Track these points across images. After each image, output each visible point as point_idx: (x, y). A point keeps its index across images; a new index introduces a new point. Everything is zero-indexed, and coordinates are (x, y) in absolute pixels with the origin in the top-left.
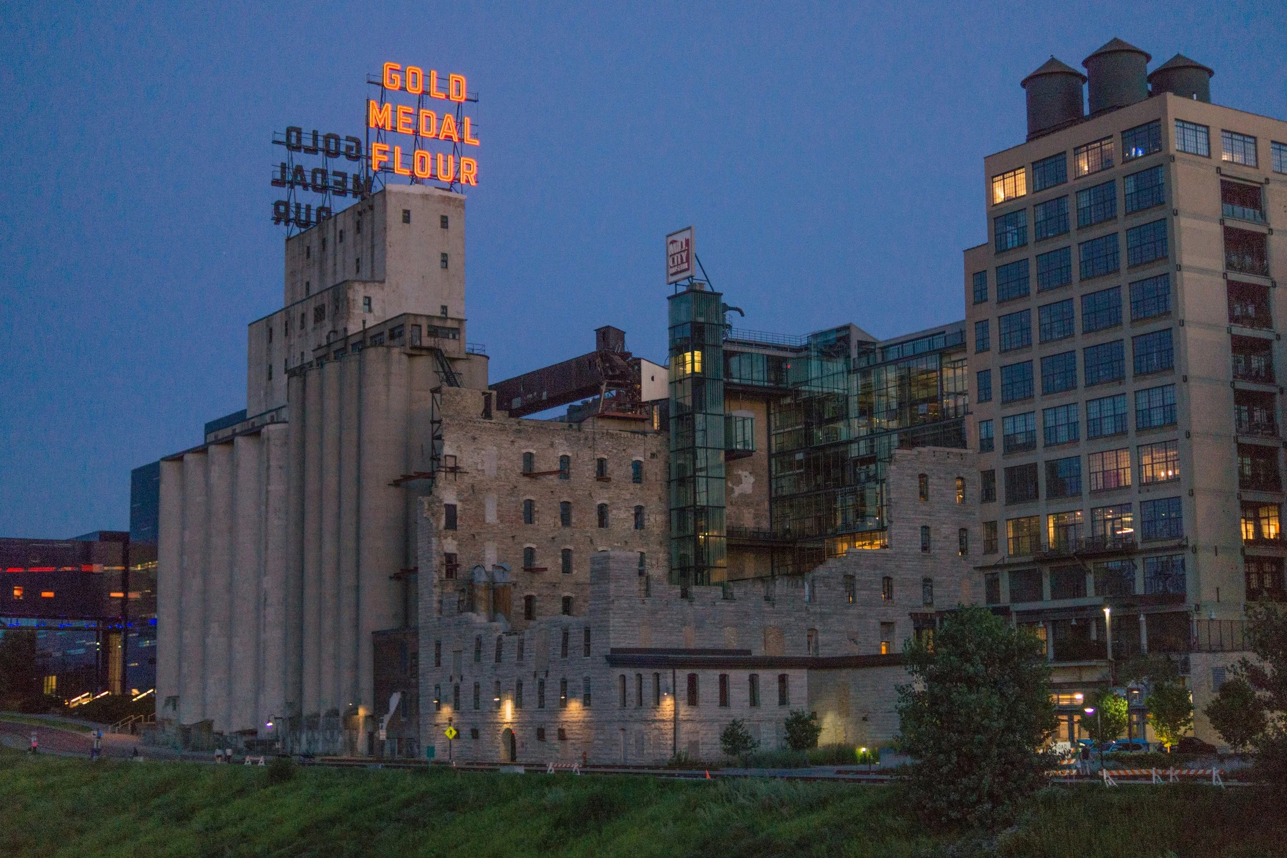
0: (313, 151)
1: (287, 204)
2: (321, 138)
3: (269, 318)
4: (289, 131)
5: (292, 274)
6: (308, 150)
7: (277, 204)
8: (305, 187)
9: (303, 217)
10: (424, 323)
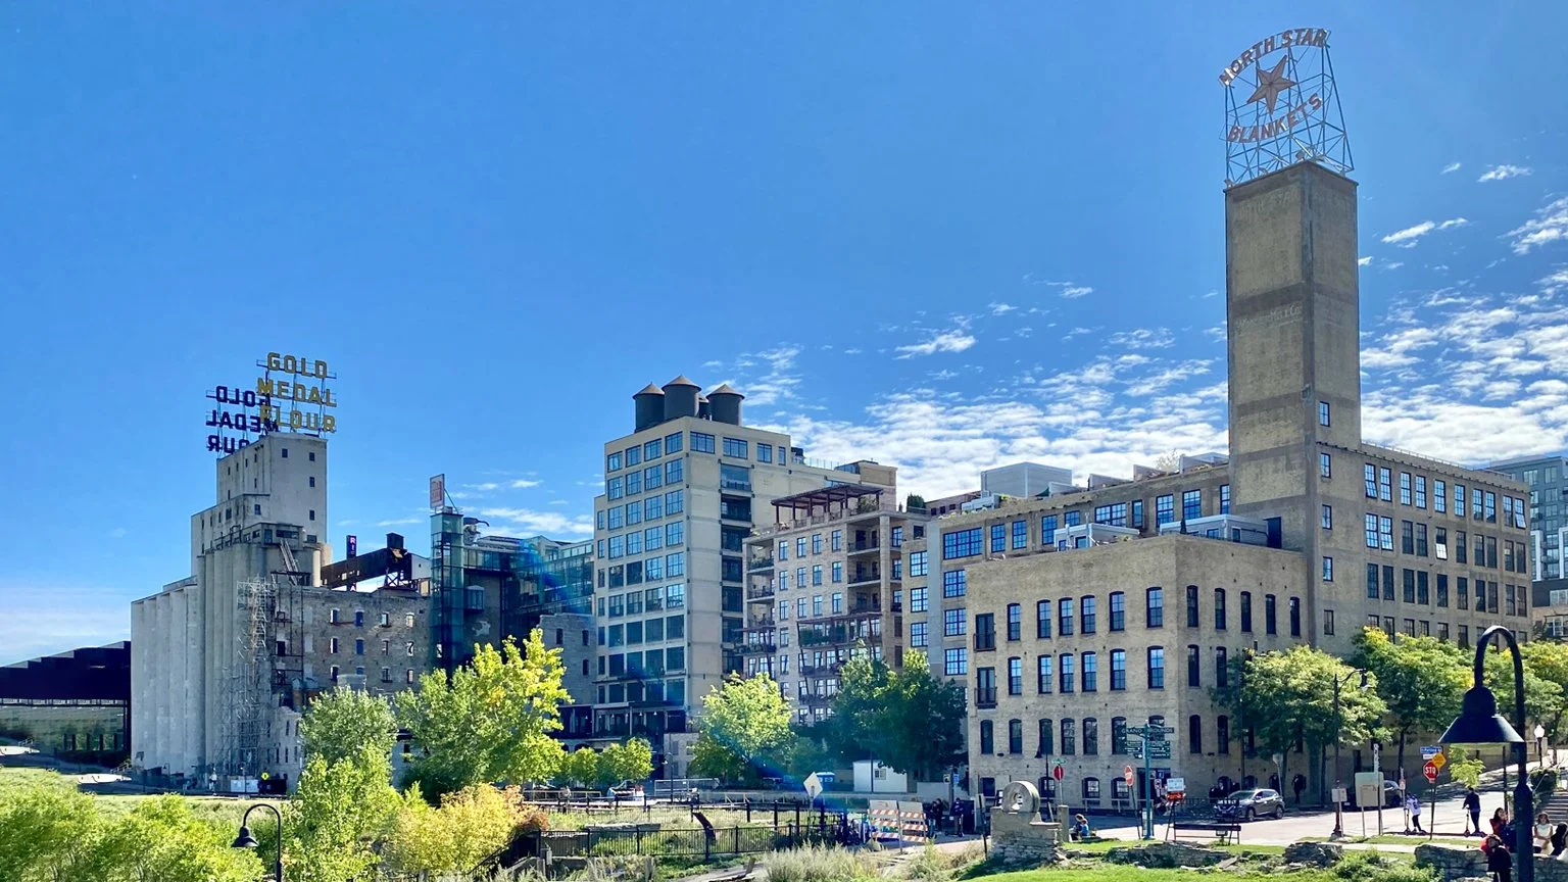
0: (237, 402)
1: (217, 438)
2: (241, 394)
3: (202, 514)
4: (219, 388)
5: (220, 484)
6: (232, 402)
7: (211, 437)
8: (231, 426)
9: (229, 447)
10: (274, 529)
